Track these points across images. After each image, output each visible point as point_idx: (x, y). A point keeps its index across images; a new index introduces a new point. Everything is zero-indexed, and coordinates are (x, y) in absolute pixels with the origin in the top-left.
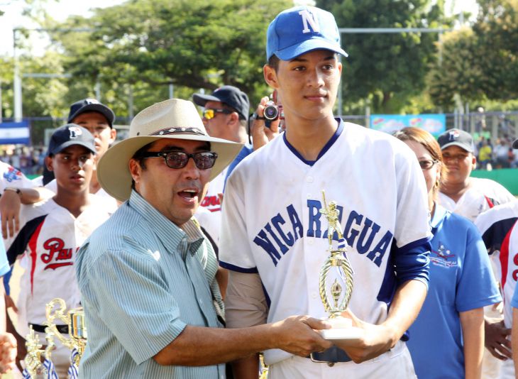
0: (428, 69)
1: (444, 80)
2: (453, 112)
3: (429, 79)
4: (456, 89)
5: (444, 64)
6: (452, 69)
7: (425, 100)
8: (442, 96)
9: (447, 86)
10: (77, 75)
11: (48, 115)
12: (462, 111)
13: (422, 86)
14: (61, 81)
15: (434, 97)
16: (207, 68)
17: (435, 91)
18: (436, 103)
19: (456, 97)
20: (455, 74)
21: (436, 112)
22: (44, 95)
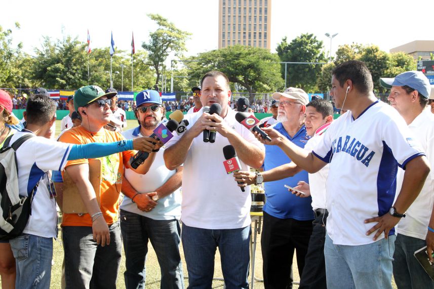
0: (318, 77)
1: (323, 81)
2: (326, 93)
3: (318, 81)
4: (328, 84)
5: (323, 75)
6: (326, 77)
7: (316, 88)
8: (323, 87)
9: (324, 83)
10: (193, 77)
11: (182, 91)
12: (329, 92)
13: (316, 83)
14: (187, 79)
15: (319, 87)
16: (239, 75)
17: (320, 85)
18: (320, 89)
19: (328, 87)
20: (327, 79)
21: (320, 93)
22: (181, 84)
